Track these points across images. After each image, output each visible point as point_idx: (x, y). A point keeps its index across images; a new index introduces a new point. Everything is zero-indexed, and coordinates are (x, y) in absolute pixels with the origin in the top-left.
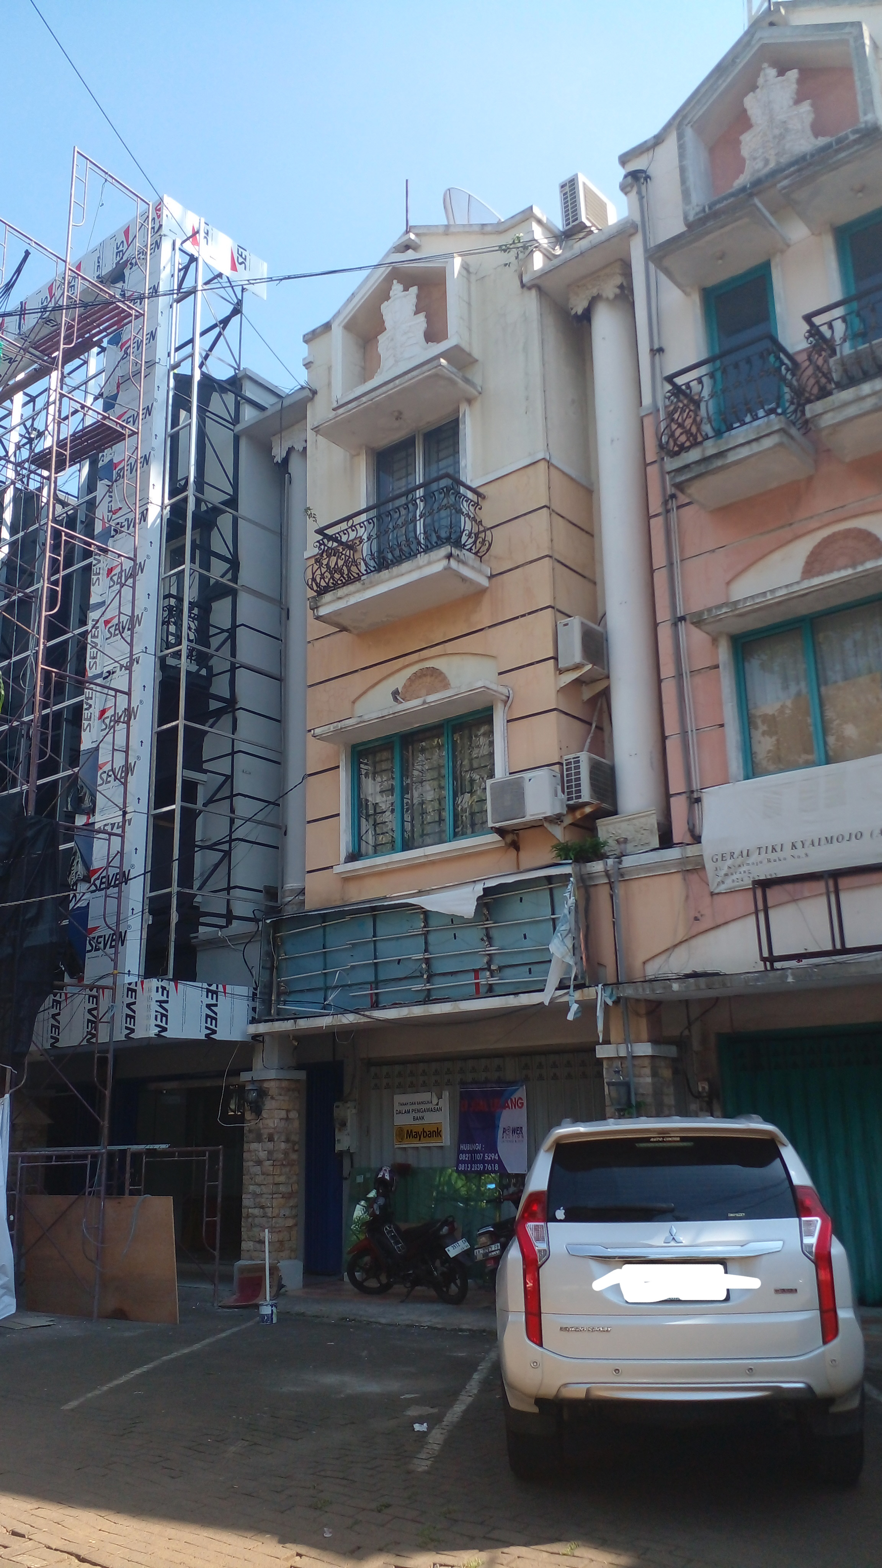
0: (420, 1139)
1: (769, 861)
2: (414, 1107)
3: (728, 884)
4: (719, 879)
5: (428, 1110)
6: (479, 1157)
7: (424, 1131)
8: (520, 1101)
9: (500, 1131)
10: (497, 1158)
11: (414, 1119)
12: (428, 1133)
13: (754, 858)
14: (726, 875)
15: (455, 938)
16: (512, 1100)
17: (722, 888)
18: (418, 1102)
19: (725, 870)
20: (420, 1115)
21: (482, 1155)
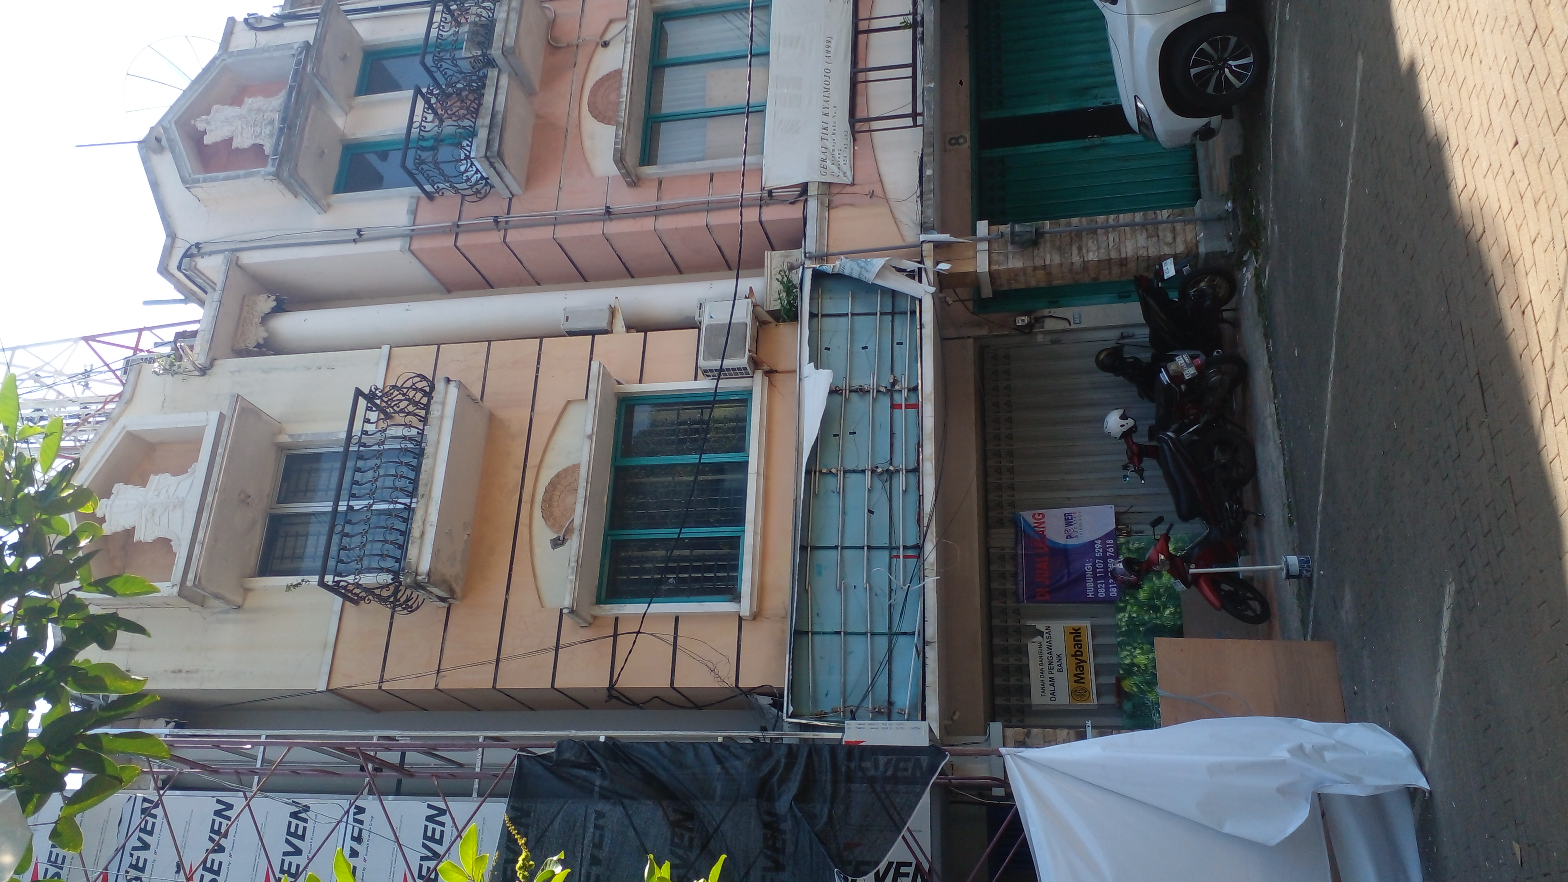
0: (1085, 662)
1: (834, 134)
2: (1046, 671)
3: (847, 169)
4: (841, 174)
5: (1049, 648)
6: (1100, 565)
7: (1075, 655)
8: (1036, 516)
9: (1071, 542)
10: (1100, 541)
11: (1060, 671)
12: (1077, 649)
13: (829, 144)
14: (839, 168)
15: (855, 433)
16: (1035, 527)
17: (849, 174)
18: (1040, 665)
19: (834, 168)
20: (1055, 660)
21: (1097, 561)
